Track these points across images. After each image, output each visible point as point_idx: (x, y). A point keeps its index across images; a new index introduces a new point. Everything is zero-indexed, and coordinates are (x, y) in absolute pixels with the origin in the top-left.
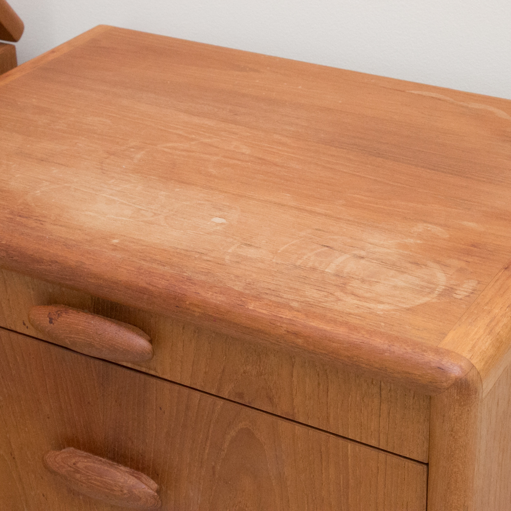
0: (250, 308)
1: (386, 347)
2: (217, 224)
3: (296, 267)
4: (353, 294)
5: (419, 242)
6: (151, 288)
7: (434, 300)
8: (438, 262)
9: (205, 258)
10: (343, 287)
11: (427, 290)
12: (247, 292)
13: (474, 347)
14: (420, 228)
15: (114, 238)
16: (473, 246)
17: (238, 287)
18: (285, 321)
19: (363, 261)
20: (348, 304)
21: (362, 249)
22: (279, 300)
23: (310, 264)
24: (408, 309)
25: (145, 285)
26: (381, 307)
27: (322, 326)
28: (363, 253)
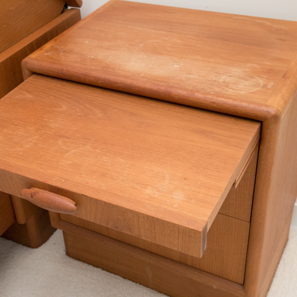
0: (196, 95)
1: (247, 105)
2: (177, 68)
3: (208, 80)
4: (231, 88)
5: (250, 70)
6: (159, 90)
7: (261, 89)
8: (259, 76)
9: (176, 79)
10: (227, 86)
11: (257, 86)
12: (194, 90)
13: (278, 104)
14: (249, 65)
15: (141, 74)
16: (270, 70)
17: (190, 88)
18: (209, 99)
19: (232, 77)
20: (230, 92)
21: (230, 73)
22: (205, 92)
23: (213, 79)
24: (252, 93)
25: (157, 89)
26: (242, 92)
27: (223, 99)
28: (231, 75)
